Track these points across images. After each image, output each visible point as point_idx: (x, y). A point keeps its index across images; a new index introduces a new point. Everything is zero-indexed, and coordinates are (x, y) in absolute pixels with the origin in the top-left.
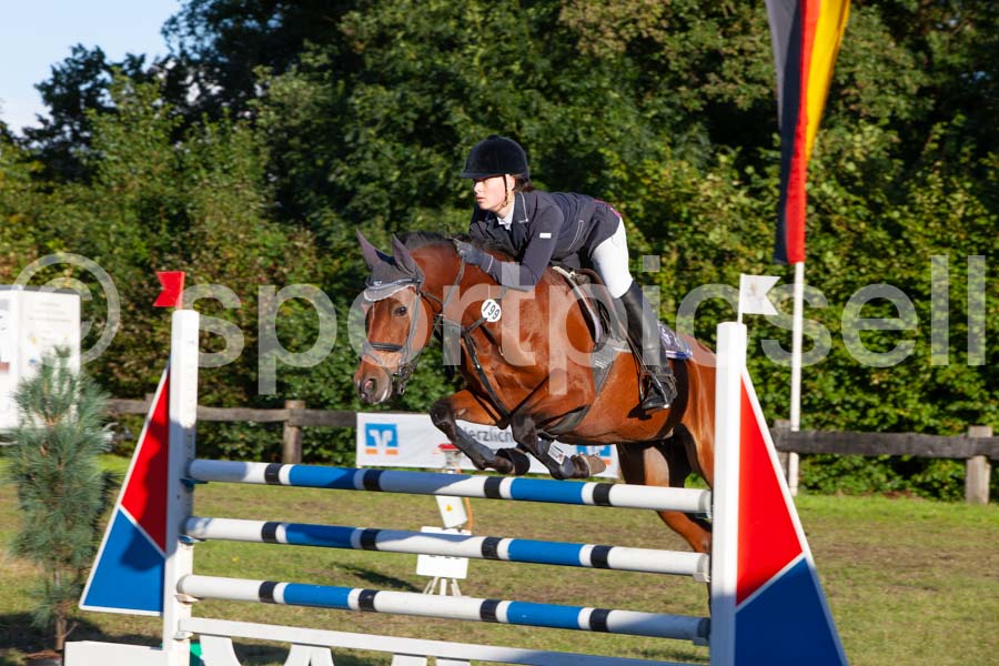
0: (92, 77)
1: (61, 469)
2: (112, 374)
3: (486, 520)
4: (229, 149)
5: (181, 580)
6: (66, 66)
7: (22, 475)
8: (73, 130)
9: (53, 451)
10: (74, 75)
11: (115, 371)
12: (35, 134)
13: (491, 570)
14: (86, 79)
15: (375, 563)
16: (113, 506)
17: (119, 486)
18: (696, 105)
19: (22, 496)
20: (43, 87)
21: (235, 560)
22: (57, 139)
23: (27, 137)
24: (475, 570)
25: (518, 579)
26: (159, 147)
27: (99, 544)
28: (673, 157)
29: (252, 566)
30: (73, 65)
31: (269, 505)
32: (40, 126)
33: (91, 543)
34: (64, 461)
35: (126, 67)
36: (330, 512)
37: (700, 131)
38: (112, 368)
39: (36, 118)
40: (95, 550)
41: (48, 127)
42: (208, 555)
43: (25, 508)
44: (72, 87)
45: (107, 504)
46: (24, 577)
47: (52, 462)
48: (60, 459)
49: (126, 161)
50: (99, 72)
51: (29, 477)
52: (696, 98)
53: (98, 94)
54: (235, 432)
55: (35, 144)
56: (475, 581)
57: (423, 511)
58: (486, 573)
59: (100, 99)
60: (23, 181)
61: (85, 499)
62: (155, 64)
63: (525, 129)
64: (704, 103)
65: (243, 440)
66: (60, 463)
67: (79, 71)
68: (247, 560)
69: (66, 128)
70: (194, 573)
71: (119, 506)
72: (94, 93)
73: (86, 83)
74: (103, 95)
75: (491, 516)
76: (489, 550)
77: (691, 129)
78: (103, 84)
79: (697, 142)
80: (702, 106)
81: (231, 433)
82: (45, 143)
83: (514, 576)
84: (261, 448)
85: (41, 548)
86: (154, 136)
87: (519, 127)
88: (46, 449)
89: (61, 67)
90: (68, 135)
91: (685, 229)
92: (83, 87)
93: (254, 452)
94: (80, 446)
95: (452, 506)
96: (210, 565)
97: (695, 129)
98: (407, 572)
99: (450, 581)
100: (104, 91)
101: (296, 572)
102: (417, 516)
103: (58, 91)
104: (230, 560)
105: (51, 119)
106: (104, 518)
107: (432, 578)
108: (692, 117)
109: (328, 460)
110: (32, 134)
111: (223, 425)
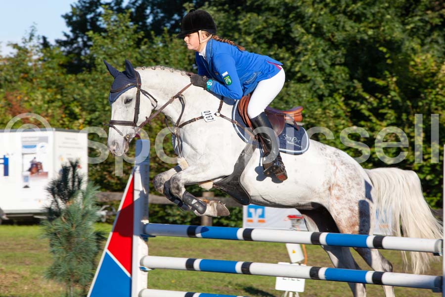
0: (94, 11)
1: (73, 230)
2: (105, 179)
3: (317, 259)
4: (168, 51)
5: (141, 292)
6: (79, 5)
7: (51, 233)
8: (83, 41)
9: (68, 220)
10: (84, 9)
11: (107, 177)
12: (62, 44)
13: (318, 287)
14: (91, 12)
15: (252, 283)
16: (102, 250)
17: (106, 239)
18: (437, 21)
19: (52, 245)
20: (66, 17)
21: (173, 281)
22: (75, 45)
23: (58, 45)
24: (308, 288)
25: (334, 293)
26: (131, 49)
27: (95, 272)
28: (423, 52)
29: (182, 285)
30: (83, 4)
31: (193, 251)
32: (65, 39)
33: (90, 271)
34: (75, 225)
35: (113, 5)
36: (228, 255)
37: (439, 35)
38: (106, 175)
39: (63, 34)
40: (93, 276)
41: (69, 39)
42: (158, 279)
43: (53, 252)
44: (83, 16)
45: (100, 249)
46: (55, 292)
47: (67, 226)
48: (72, 224)
49: (111, 58)
50: (97, 8)
51: (55, 234)
52: (437, 17)
53: (97, 20)
54: (175, 210)
55: (63, 48)
56: (309, 293)
57: (280, 254)
58: (315, 289)
59: (98, 23)
60: (54, 69)
61: (87, 246)
62: (129, 3)
63: (336, 37)
64: (442, 20)
65: (179, 215)
66: (72, 227)
67: (87, 7)
68: (180, 282)
69: (80, 40)
70: (149, 287)
71: (106, 250)
72: (95, 20)
73: (91, 14)
74: (100, 21)
75: (319, 257)
76: (314, 274)
77: (433, 34)
78: (100, 14)
79: (437, 42)
80: (441, 22)
81: (173, 211)
82: (68, 48)
83: (331, 291)
84: (189, 219)
85: (62, 274)
86: (128, 44)
87: (333, 36)
88: (65, 218)
89: (77, 5)
90: (81, 43)
91: (431, 92)
92: (89, 16)
93: (186, 221)
94: (83, 216)
95: (295, 251)
96: (159, 284)
97: (435, 35)
98: (270, 288)
99: (294, 293)
100: (100, 18)
101: (208, 288)
102: (277, 257)
103: (74, 19)
104: (170, 282)
105: (71, 35)
106: (98, 257)
107: (284, 292)
108: (434, 28)
109: (227, 225)
110: (60, 43)
111: (167, 207)
